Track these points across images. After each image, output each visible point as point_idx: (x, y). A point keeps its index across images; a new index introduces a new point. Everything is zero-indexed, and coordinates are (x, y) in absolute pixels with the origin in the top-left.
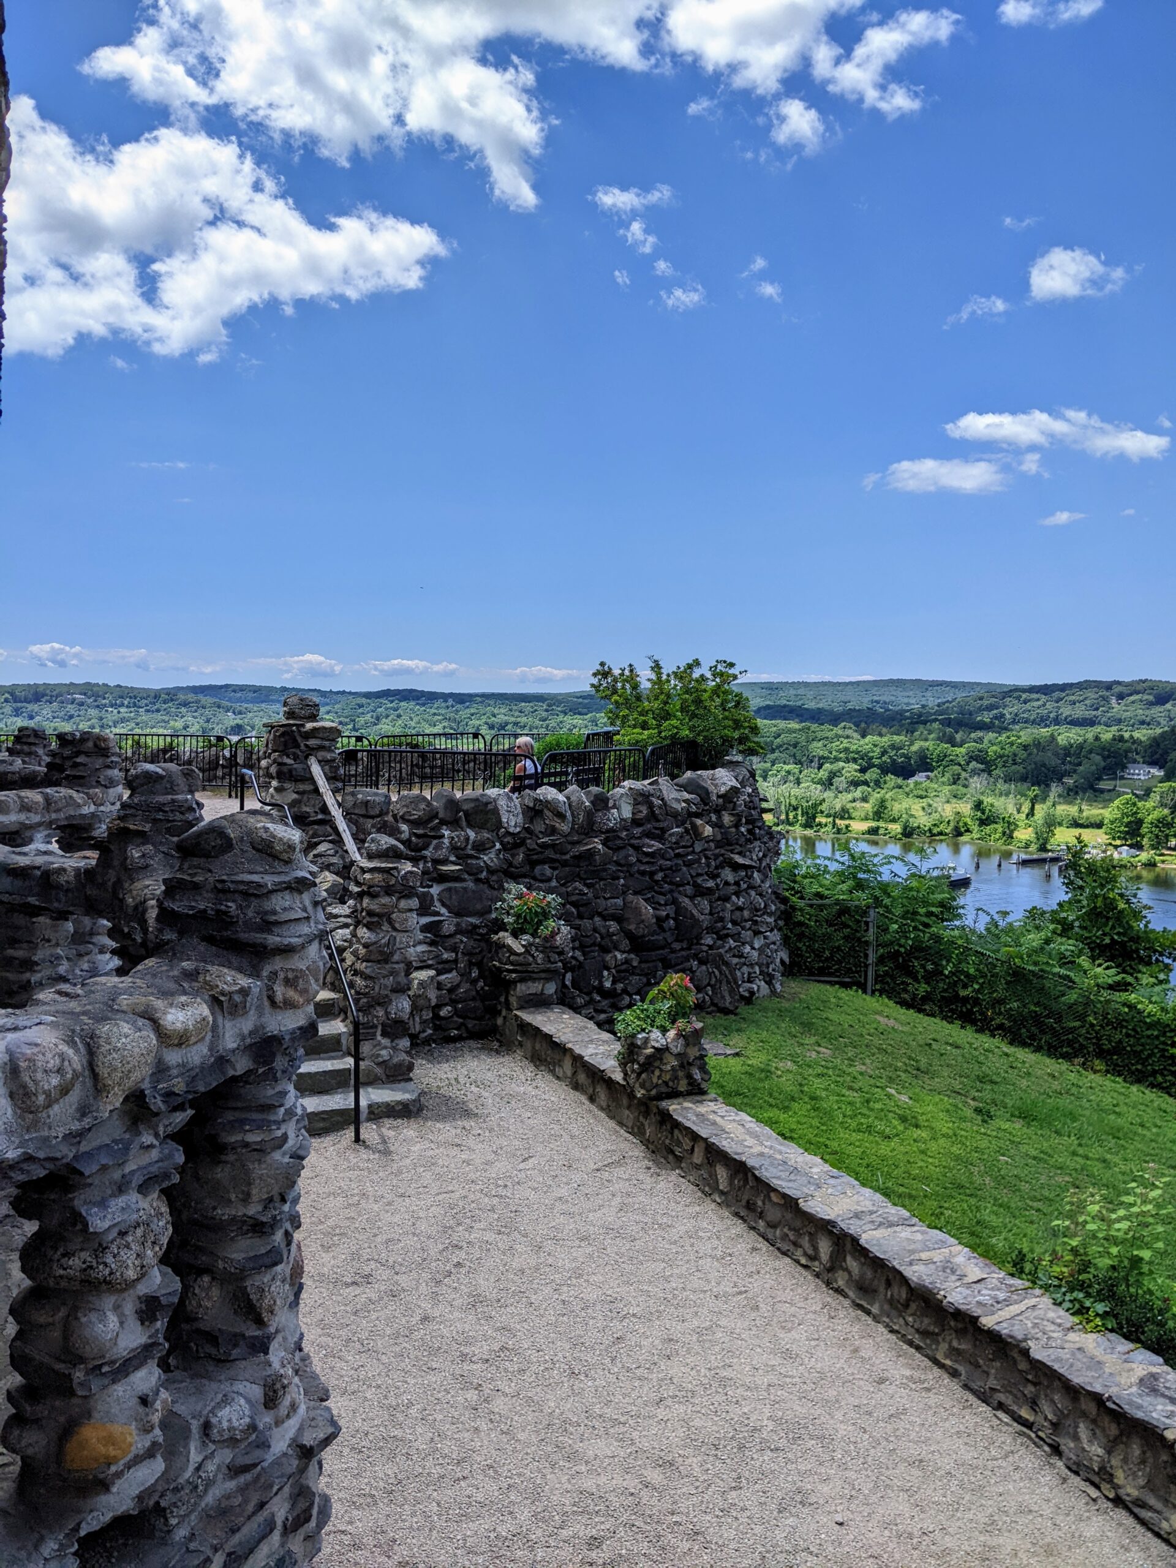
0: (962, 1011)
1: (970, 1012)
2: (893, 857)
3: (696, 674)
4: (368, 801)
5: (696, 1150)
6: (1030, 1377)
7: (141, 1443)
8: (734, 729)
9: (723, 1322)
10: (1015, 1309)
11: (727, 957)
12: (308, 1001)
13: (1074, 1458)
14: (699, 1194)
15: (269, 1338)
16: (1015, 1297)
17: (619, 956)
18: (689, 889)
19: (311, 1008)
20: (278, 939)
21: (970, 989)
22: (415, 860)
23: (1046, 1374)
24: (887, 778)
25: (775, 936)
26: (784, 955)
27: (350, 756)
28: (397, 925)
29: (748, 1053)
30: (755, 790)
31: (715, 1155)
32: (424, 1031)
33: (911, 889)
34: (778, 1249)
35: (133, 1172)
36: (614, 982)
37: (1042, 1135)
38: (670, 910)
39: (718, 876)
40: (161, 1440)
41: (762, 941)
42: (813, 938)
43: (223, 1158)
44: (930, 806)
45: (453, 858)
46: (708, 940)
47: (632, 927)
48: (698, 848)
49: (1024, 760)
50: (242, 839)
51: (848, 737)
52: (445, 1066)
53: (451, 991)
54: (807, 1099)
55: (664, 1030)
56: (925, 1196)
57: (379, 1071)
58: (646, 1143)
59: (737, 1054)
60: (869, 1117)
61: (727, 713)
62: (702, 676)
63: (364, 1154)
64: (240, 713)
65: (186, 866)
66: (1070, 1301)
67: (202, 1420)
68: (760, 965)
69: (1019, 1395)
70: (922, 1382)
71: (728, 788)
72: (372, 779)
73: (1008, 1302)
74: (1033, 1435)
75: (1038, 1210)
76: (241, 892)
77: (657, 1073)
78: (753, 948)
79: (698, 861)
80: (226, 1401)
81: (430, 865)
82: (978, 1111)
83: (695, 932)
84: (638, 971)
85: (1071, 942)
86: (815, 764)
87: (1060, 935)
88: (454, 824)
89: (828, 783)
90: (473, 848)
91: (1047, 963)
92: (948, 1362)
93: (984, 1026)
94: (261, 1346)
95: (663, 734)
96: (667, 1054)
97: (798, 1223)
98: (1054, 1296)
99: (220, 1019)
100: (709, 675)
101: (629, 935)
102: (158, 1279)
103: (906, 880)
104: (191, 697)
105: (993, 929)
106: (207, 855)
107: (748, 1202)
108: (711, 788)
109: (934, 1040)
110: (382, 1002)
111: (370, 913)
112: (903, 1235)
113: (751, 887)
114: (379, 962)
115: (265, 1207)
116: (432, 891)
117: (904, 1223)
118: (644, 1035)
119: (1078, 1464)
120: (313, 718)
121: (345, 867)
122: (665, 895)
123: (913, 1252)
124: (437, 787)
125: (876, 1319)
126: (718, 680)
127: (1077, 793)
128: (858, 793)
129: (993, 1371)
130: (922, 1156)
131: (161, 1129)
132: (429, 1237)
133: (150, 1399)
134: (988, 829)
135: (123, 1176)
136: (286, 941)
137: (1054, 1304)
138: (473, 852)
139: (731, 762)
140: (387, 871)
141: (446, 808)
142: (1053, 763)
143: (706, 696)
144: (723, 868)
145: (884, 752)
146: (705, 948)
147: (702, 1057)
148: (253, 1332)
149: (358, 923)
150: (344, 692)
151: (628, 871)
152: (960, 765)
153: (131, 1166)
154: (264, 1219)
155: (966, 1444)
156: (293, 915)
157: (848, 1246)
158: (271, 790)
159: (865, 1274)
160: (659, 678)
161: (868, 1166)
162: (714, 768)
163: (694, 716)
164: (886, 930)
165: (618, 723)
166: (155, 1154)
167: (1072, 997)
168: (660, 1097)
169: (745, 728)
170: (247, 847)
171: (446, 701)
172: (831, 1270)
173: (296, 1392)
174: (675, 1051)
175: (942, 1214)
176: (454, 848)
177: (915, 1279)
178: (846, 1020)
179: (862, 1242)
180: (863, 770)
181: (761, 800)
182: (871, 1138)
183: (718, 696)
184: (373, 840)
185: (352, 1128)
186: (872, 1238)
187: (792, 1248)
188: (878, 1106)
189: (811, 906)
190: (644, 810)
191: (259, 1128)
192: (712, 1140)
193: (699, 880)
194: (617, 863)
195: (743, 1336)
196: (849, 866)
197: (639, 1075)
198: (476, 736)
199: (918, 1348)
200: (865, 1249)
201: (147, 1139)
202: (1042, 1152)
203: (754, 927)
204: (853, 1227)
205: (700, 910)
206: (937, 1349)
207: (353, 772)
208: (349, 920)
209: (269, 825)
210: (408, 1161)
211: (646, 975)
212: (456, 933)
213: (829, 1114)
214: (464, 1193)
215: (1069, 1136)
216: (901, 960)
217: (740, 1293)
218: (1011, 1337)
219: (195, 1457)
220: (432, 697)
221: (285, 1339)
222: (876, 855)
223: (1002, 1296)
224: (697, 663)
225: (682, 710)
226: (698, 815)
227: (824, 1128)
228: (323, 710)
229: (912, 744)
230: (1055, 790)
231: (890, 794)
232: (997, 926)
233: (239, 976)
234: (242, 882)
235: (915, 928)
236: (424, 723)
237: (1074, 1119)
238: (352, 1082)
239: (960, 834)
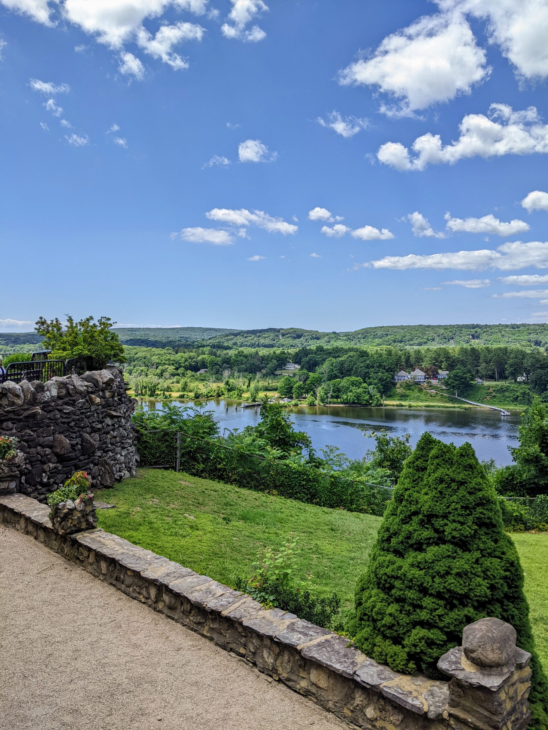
0: (218, 475)
1: (222, 475)
2: (188, 408)
3: (91, 323)
5: (90, 556)
6: (243, 634)
8: (111, 350)
9: (104, 636)
10: (237, 605)
11: (109, 461)
13: (262, 666)
14: (92, 577)
16: (237, 599)
17: (51, 465)
18: (88, 430)
21: (222, 464)
23: (250, 632)
24: (188, 372)
25: (133, 449)
26: (137, 457)
29: (119, 506)
30: (122, 379)
31: (100, 557)
33: (196, 422)
34: (131, 597)
36: (48, 479)
37: (251, 526)
38: (79, 440)
39: (103, 422)
41: (126, 452)
42: (151, 448)
44: (207, 384)
46: (99, 454)
47: (58, 450)
48: (93, 409)
49: (246, 363)
51: (170, 354)
54: (147, 524)
55: (74, 500)
56: (201, 561)
58: (65, 556)
59: (113, 507)
60: (176, 528)
61: (107, 343)
62: (94, 324)
66: (260, 597)
68: (125, 463)
69: (239, 643)
70: (197, 646)
71: (108, 379)
73: (234, 602)
74: (245, 660)
75: (249, 559)
77: (70, 521)
78: (122, 455)
79: (93, 415)
82: (224, 519)
83: (92, 450)
84: (61, 472)
85: (263, 440)
86: (155, 367)
87: (259, 437)
89: (161, 375)
91: (254, 450)
92: (208, 635)
93: (227, 480)
95: (74, 353)
96: (75, 511)
97: (140, 583)
98: (253, 596)
100: (97, 324)
101: (57, 455)
103: (194, 418)
105: (231, 437)
107: (116, 577)
108: (99, 379)
109: (206, 489)
112: (189, 580)
113: (120, 426)
117: (189, 575)
118: (63, 503)
119: (263, 668)
122: (75, 433)
123: (193, 587)
125: (177, 621)
126: (102, 326)
127: (267, 376)
128: (175, 379)
129: (228, 635)
130: (200, 543)
134: (231, 393)
137: (253, 600)
139: (110, 366)
142: (257, 363)
143: (96, 334)
144: (106, 418)
145: (186, 361)
146: (97, 458)
147: (93, 511)
151: (55, 422)
152: (219, 365)
155: (217, 670)
157: (164, 590)
159: (172, 601)
160: (72, 326)
161: (175, 551)
162: (101, 369)
163: (90, 344)
164: (185, 441)
165: (50, 347)
167: (264, 463)
168: (72, 533)
169: (117, 350)
172: (156, 602)
174: (79, 509)
175: (208, 567)
177: (193, 600)
178: (166, 485)
179: (170, 587)
180: (177, 369)
181: (125, 384)
182: (177, 538)
183: (103, 334)
186: (175, 585)
187: (138, 595)
188: (180, 523)
189: (150, 433)
190: (64, 391)
192: (98, 550)
193: (94, 425)
194: (50, 419)
195: (113, 642)
196: (168, 413)
197: (61, 523)
199: (195, 631)
200: (172, 590)
202: (251, 533)
203: (122, 445)
204: (165, 581)
205: (94, 439)
206: (204, 630)
211: (66, 473)
213: (157, 530)
215: (262, 525)
216: (192, 454)
217: (112, 621)
218: (235, 618)
222: (180, 407)
223: (231, 600)
224: (92, 318)
225: (85, 341)
226: (92, 393)
227: (155, 536)
229: (198, 356)
230: (258, 375)
231: (189, 379)
232: (233, 436)
235: (198, 439)
237: (264, 517)
239: (219, 396)
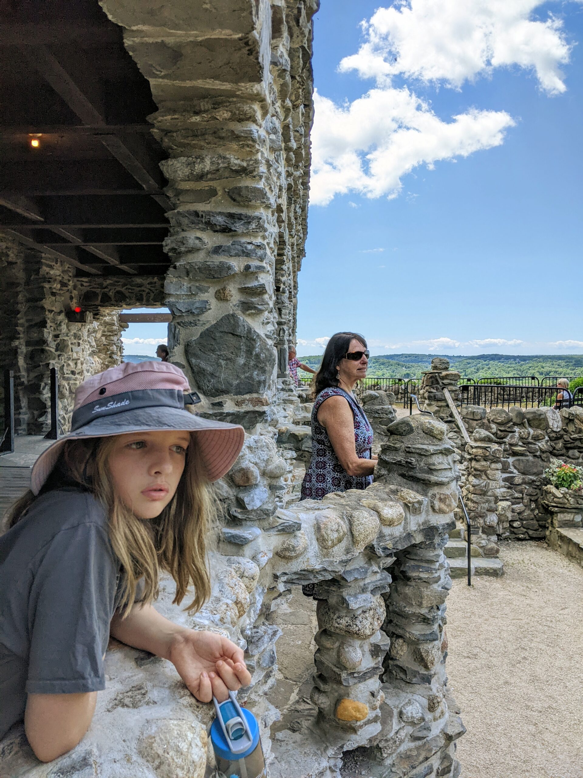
4: (474, 412)
7: (371, 715)
12: (451, 511)
15: (431, 676)
19: (452, 514)
20: (436, 478)
22: (500, 443)
27: (465, 388)
28: (490, 477)
32: (504, 533)
35: (369, 583)
40: (380, 715)
43: (409, 583)
45: (521, 444)
50: (418, 428)
52: (516, 553)
53: (519, 513)
57: (480, 551)
63: (473, 592)
64: (409, 368)
65: (391, 439)
67: (399, 709)
72: (477, 400)
76: (418, 453)
80: (409, 703)
81: (507, 446)
88: (521, 425)
90: (532, 438)
94: (427, 680)
99: (408, 515)
102: (380, 637)
104: (385, 360)
106: (401, 434)
110: (482, 516)
111: (476, 470)
114: (480, 495)
115: (430, 611)
116: (509, 460)
120: (446, 369)
121: (462, 445)
124: (512, 405)
131: (381, 565)
132: (508, 641)
133: (375, 694)
135: (364, 585)
136: (440, 479)
138: (532, 441)
140: (485, 448)
141: (517, 417)
148: (423, 671)
149: (469, 474)
150: (460, 356)
153: (367, 581)
154: (429, 617)
156: (443, 467)
158: (425, 405)
166: (378, 576)
170: (421, 432)
171: (515, 360)
173: (443, 706)
176: (521, 438)
184: (477, 432)
185: (467, 577)
191: (427, 571)
198: (533, 378)
201: (375, 568)
207: (466, 397)
208: (464, 472)
209: (431, 421)
210: (497, 599)
212: (523, 483)
214: (528, 621)
219: (395, 727)
220: (508, 358)
221: (439, 678)
228: (451, 365)
233: (417, 495)
234: (418, 449)
236: (502, 372)
238: (467, 555)
